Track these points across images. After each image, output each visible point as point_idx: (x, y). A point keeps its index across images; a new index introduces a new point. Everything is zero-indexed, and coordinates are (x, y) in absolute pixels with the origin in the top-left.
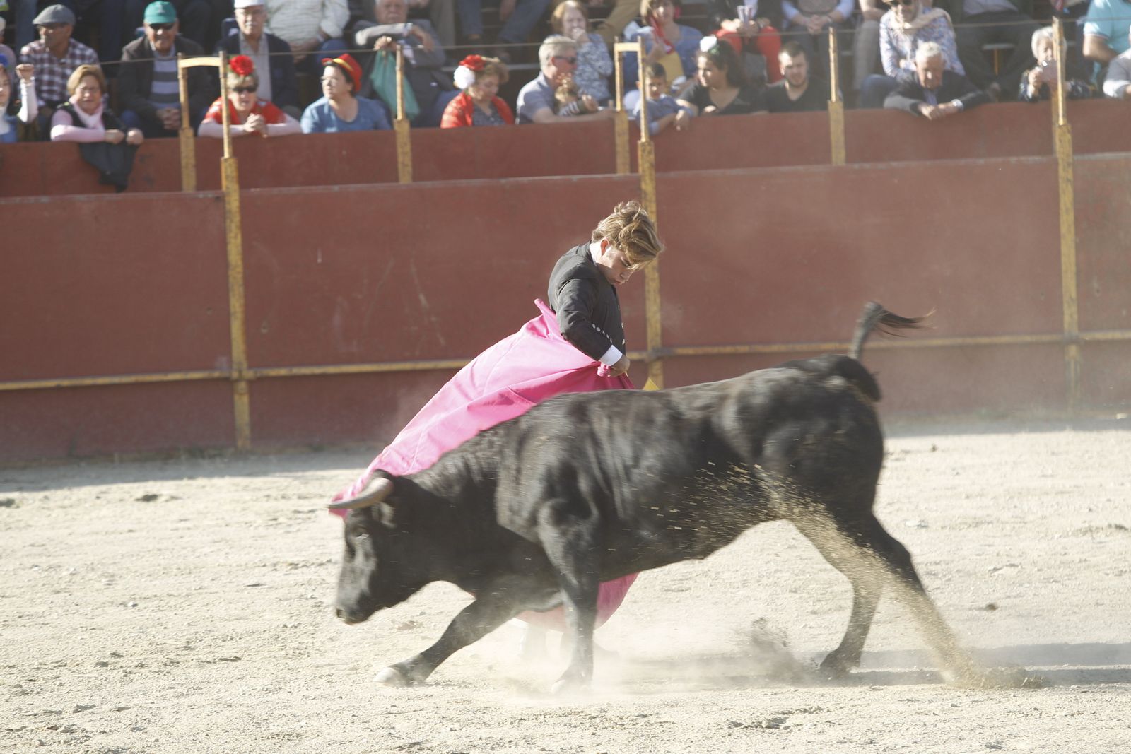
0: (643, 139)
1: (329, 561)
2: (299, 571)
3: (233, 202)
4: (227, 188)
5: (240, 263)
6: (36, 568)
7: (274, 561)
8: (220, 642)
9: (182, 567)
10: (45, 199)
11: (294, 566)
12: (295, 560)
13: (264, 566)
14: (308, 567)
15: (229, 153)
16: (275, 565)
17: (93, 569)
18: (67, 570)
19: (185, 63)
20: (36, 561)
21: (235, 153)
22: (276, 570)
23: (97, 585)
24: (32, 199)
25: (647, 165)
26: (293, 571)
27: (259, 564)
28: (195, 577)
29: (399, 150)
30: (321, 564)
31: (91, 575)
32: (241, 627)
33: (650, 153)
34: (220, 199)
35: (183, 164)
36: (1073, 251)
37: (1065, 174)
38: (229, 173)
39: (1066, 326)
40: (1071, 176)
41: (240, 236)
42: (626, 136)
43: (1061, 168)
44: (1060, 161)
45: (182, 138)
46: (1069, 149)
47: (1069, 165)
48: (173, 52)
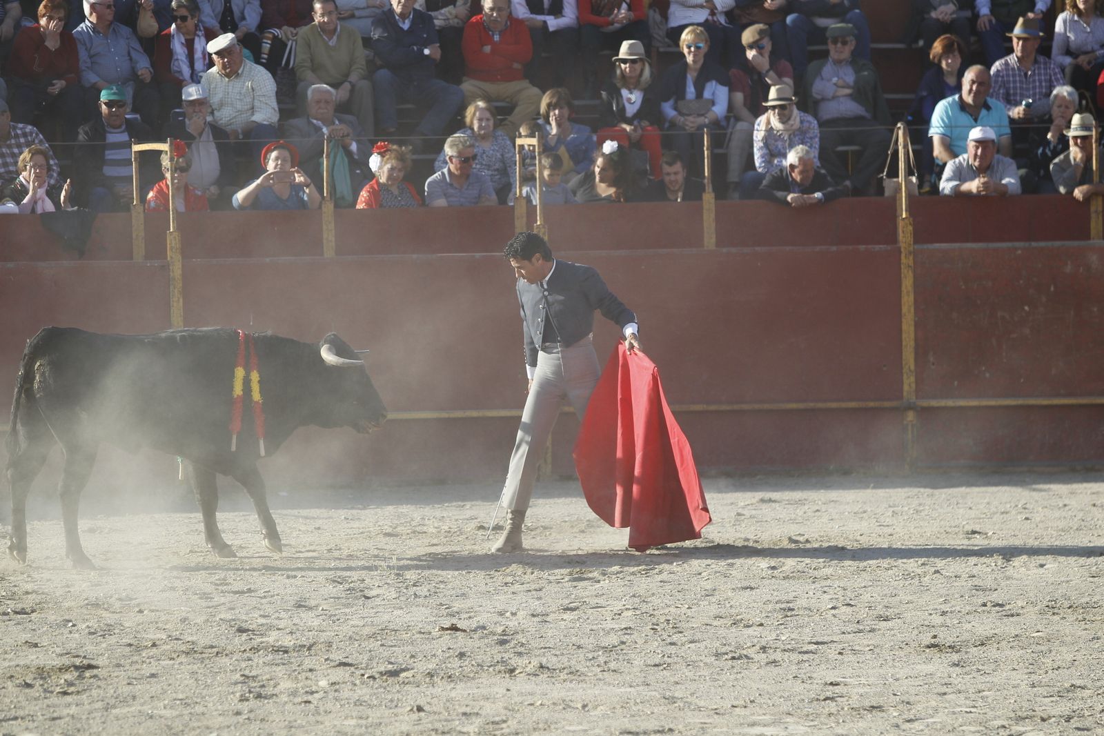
0: (538, 223)
3: (177, 271)
4: (171, 257)
10: (10, 265)
15: (174, 227)
21: (179, 227)
29: (324, 227)
34: (165, 268)
35: (134, 236)
36: (912, 328)
37: (907, 261)
38: (173, 245)
39: (905, 394)
40: (911, 263)
41: (181, 300)
42: (525, 220)
43: (903, 256)
44: (902, 250)
45: (134, 214)
46: (910, 239)
47: (910, 253)
48: (124, 127)
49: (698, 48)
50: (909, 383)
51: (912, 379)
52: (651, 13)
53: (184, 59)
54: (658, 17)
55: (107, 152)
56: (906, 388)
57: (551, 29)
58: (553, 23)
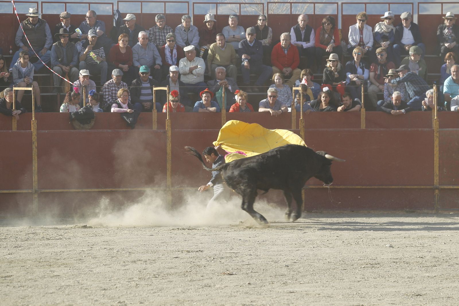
0: (301, 118)
1: (200, 250)
2: (190, 253)
3: (169, 134)
4: (167, 129)
5: (170, 153)
6: (106, 249)
7: (182, 250)
8: (166, 275)
9: (152, 250)
10: (109, 131)
11: (188, 252)
12: (189, 250)
13: (179, 251)
14: (193, 252)
15: (168, 118)
16: (182, 251)
17: (124, 250)
18: (116, 250)
19: (155, 89)
20: (105, 247)
21: (170, 118)
22: (183, 253)
23: (126, 255)
24: (105, 130)
25: (302, 126)
26: (188, 253)
27: (177, 250)
28: (157, 254)
29: (222, 119)
30: (197, 251)
31: (123, 252)
32: (172, 271)
33: (303, 122)
34: (165, 132)
35: (153, 121)
36: (438, 159)
37: (436, 134)
38: (168, 124)
39: (435, 183)
40: (438, 135)
41: (171, 144)
42: (295, 117)
43: (435, 133)
44: (435, 130)
45: (153, 113)
46: (438, 127)
47: (438, 132)
48: (148, 82)
49: (358, 55)
50: (436, 180)
51: (438, 178)
52: (342, 42)
53: (169, 57)
54: (345, 44)
55: (142, 90)
56: (435, 181)
57: (304, 48)
58: (305, 45)
